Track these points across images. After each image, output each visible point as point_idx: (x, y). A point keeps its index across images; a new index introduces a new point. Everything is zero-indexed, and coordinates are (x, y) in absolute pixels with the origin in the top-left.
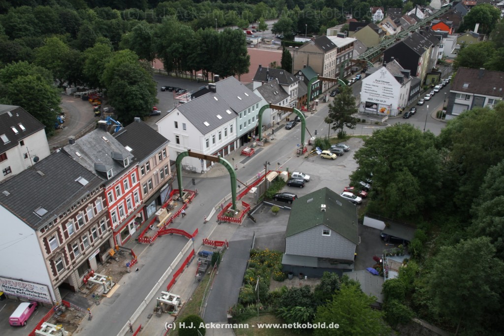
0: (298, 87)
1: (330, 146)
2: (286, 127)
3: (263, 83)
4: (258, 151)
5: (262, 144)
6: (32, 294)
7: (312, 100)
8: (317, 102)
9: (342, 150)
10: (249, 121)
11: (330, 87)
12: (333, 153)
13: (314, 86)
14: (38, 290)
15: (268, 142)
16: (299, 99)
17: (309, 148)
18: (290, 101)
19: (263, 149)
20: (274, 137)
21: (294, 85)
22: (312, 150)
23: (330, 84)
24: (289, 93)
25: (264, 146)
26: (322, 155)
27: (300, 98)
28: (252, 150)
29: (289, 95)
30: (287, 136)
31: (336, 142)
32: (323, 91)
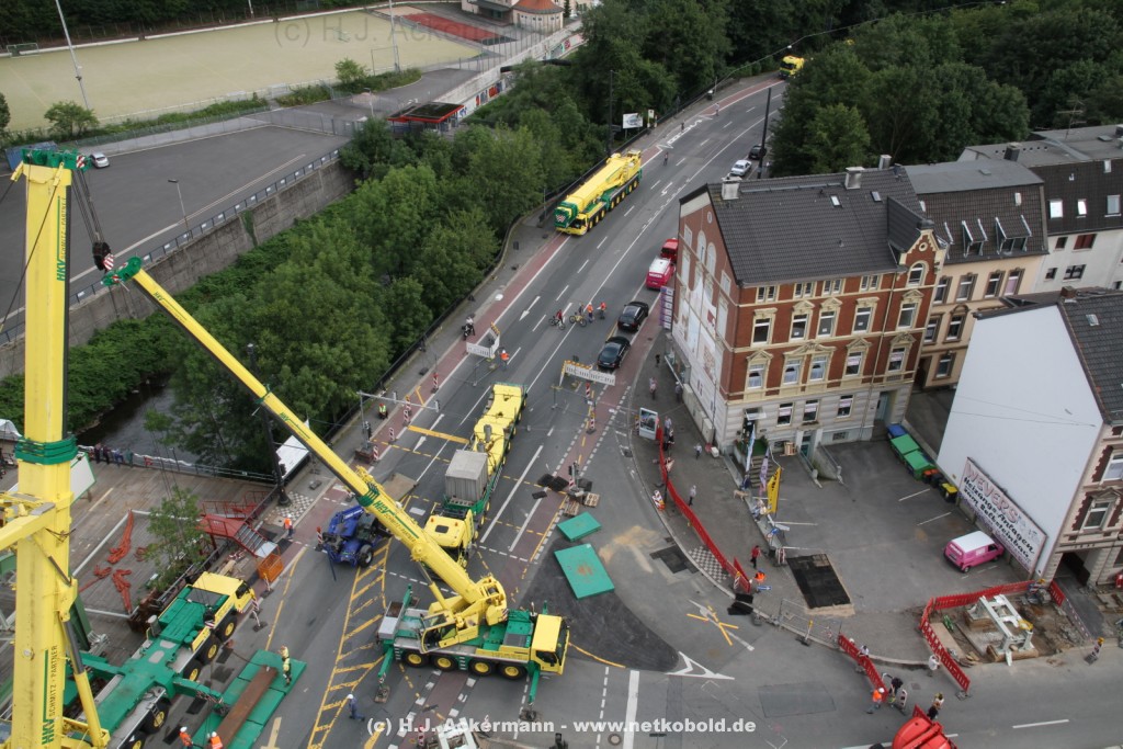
6: (1007, 529)
14: (1022, 530)
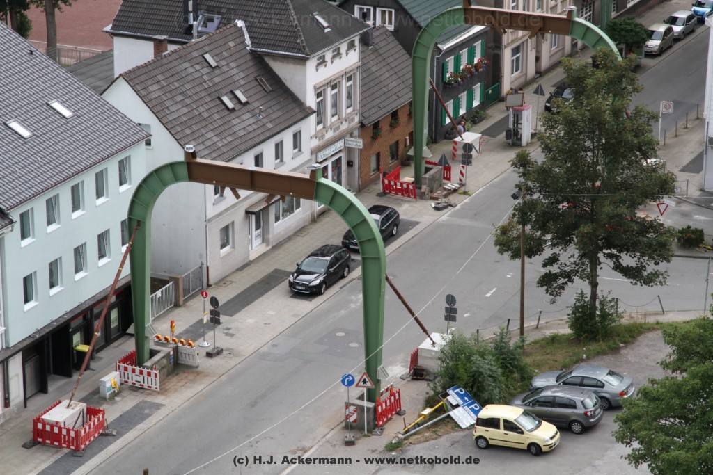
0: (363, 66)
1: (526, 378)
2: (292, 284)
3: (159, 46)
4: (128, 421)
5: (155, 383)
7: (442, 134)
8: (468, 147)
9: (590, 402)
10: (79, 252)
11: (545, 63)
12: (541, 417)
13: (451, 60)
15: (189, 368)
16: (370, 130)
17: (414, 396)
18: (315, 143)
19: (158, 407)
20: (222, 341)
21: (337, 54)
22: (429, 402)
23: (549, 48)
24: (311, 101)
25: (163, 391)
26: (481, 431)
27: (376, 126)
28: (92, 412)
29: (307, 113)
30: (294, 331)
31: (561, 356)
32: (506, 86)
